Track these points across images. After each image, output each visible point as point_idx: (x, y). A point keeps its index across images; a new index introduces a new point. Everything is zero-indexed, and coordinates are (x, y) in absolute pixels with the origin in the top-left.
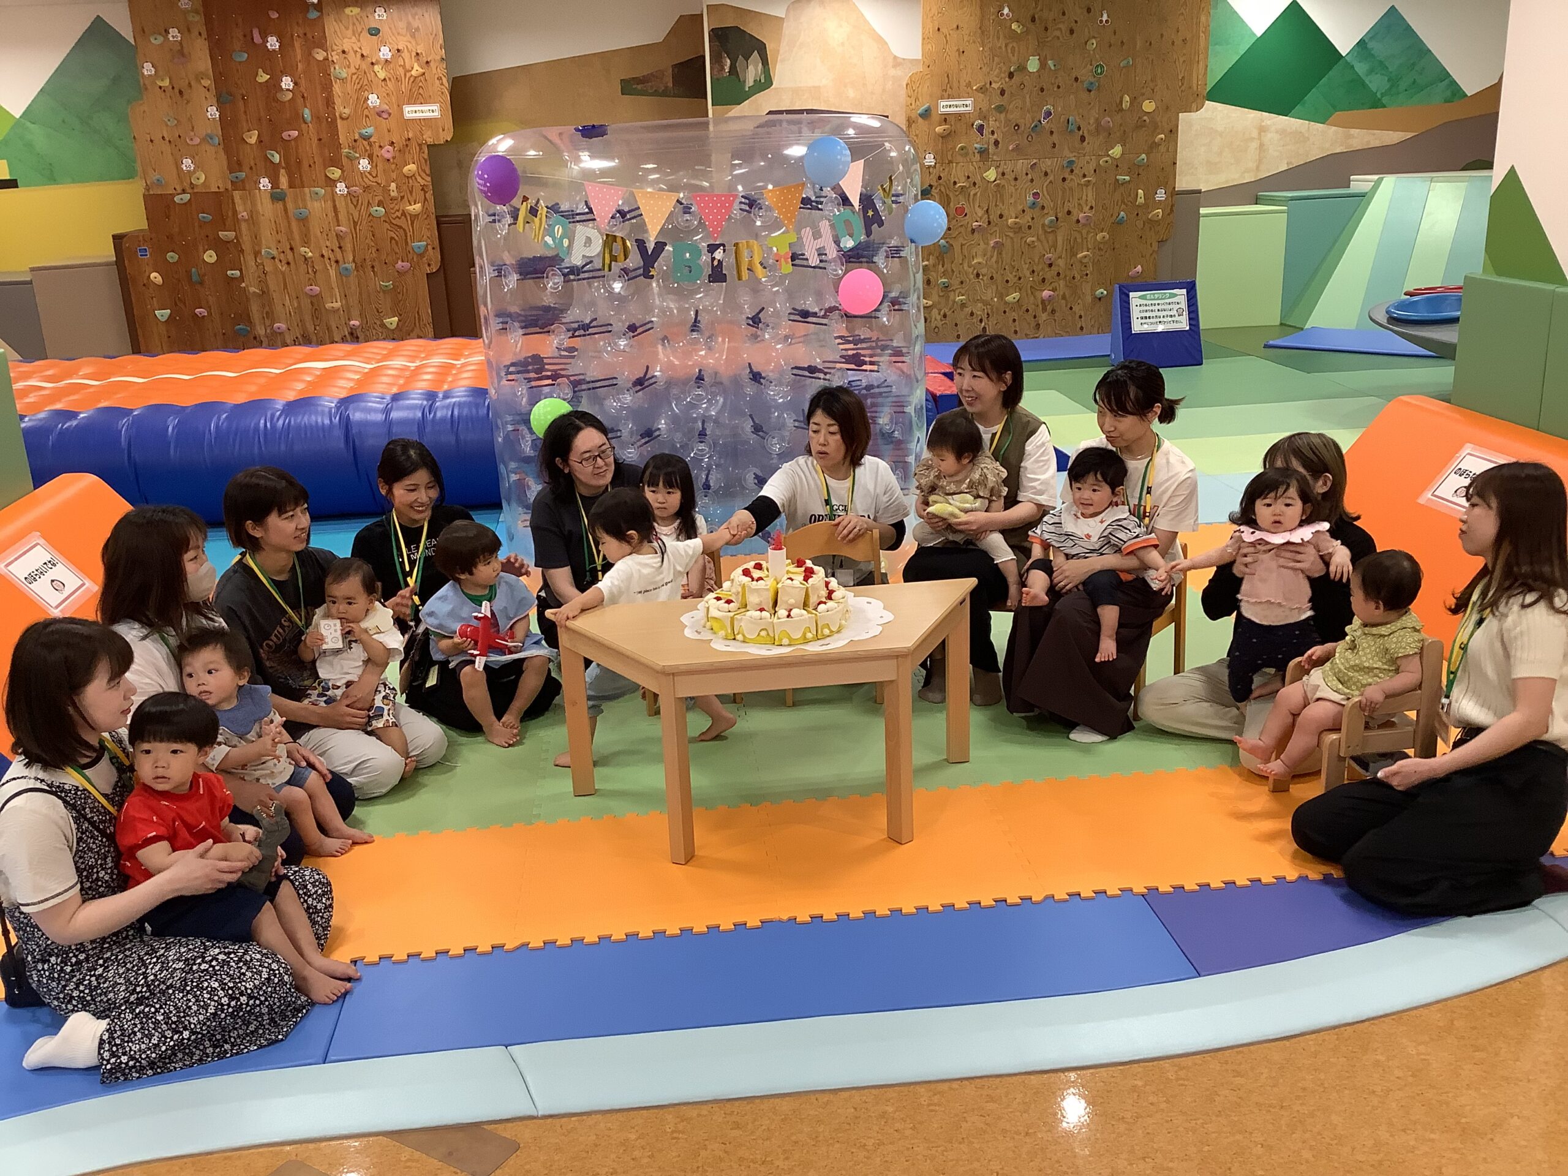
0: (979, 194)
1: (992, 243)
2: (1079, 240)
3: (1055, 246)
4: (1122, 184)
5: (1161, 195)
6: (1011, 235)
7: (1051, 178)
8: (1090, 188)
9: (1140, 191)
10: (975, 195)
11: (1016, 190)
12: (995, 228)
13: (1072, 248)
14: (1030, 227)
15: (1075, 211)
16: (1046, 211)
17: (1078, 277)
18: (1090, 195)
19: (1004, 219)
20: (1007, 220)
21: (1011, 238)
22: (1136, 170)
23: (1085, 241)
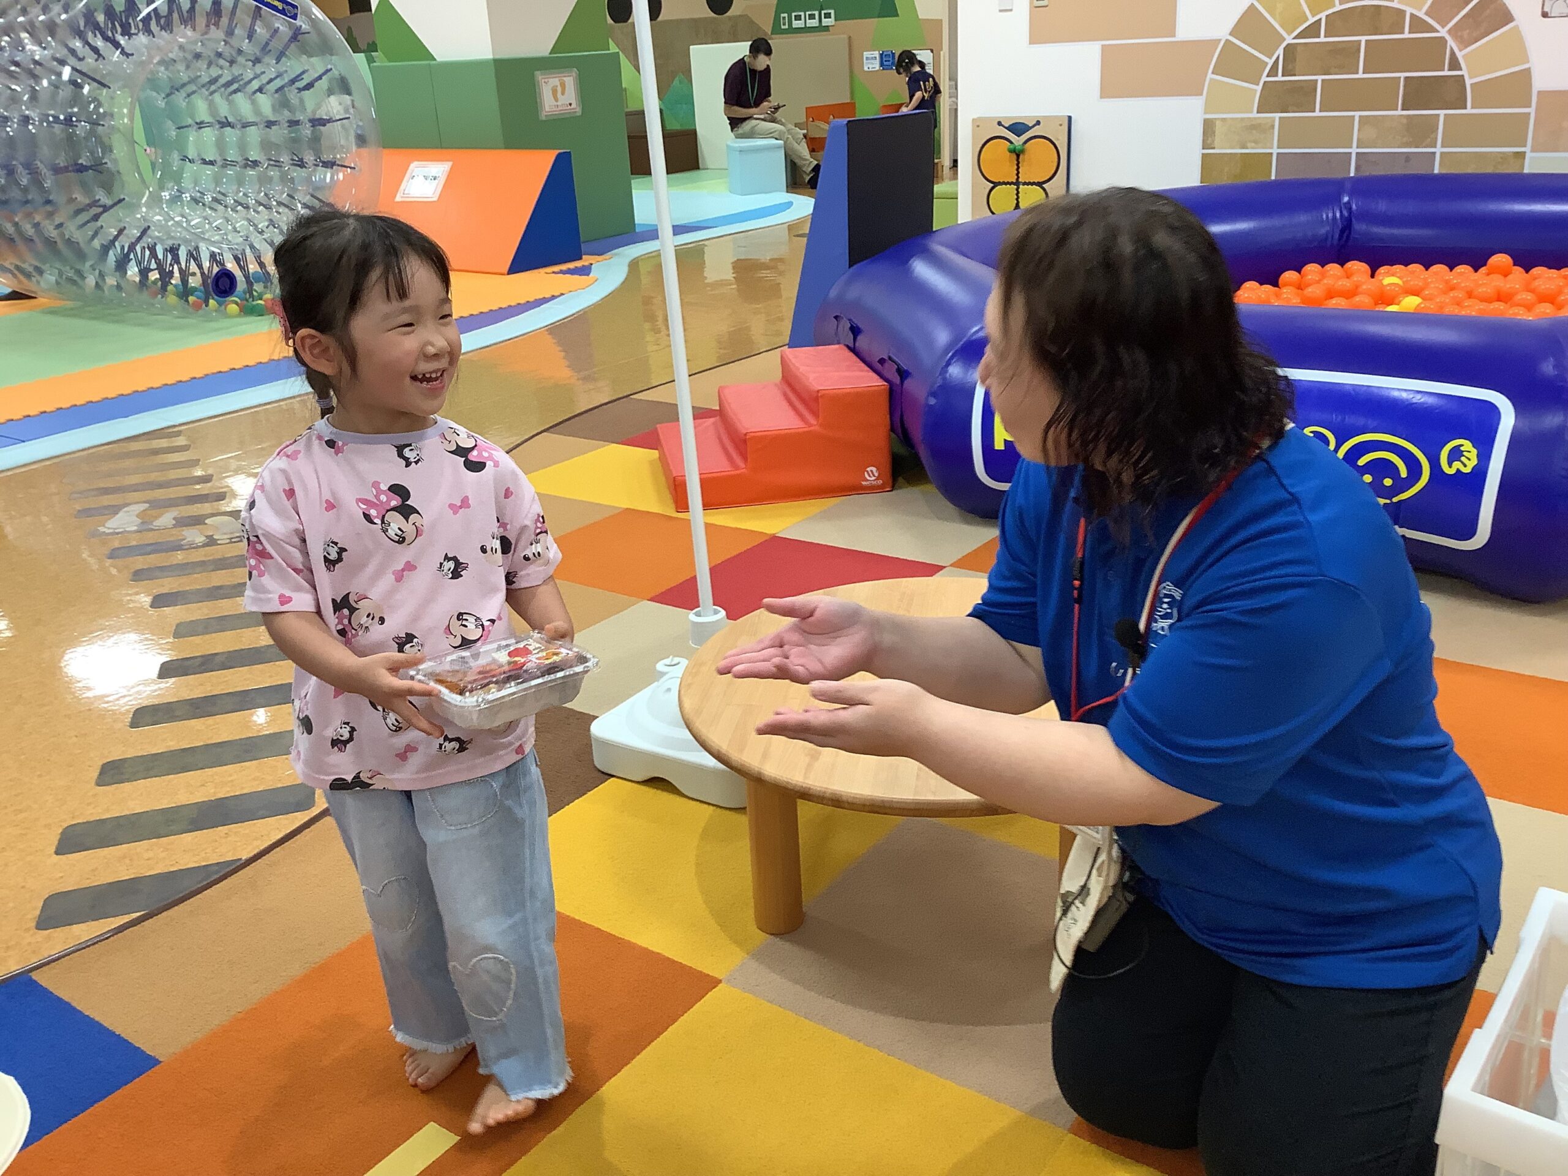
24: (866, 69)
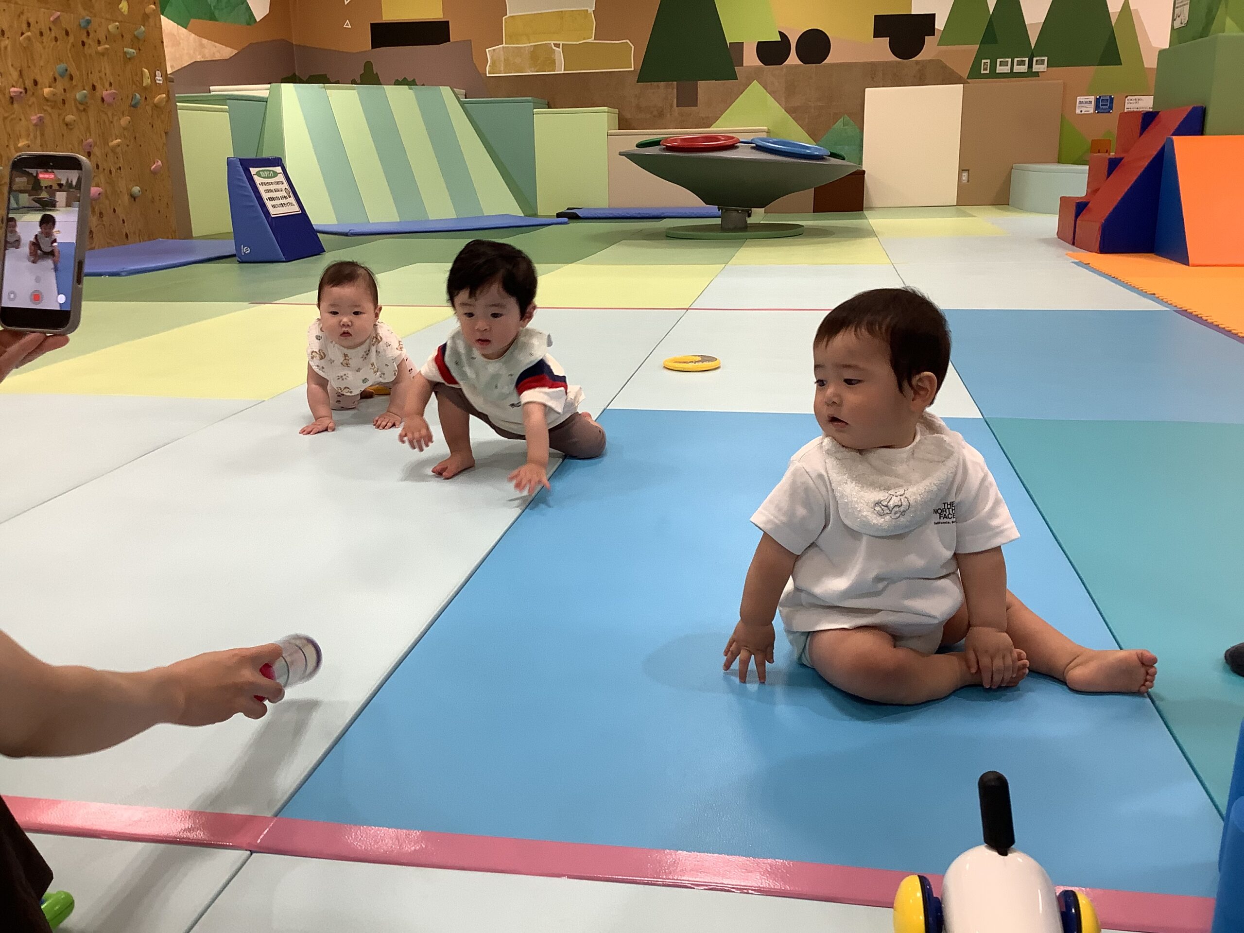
0: (9, 48)
1: (34, 118)
2: (107, 123)
3: (88, 129)
4: (129, 59)
5: (159, 79)
6: (49, 109)
7: (71, 39)
8: (106, 57)
9: (146, 71)
10: (6, 48)
11: (44, 48)
12: (33, 99)
13: (103, 134)
14: (64, 102)
15: (98, 86)
16: (74, 82)
17: (113, 170)
18: (107, 67)
19: (39, 86)
20: (42, 89)
21: (50, 114)
22: (136, 41)
23: (112, 125)
24: (1078, 111)
